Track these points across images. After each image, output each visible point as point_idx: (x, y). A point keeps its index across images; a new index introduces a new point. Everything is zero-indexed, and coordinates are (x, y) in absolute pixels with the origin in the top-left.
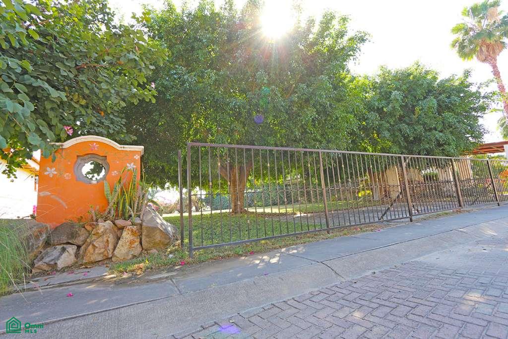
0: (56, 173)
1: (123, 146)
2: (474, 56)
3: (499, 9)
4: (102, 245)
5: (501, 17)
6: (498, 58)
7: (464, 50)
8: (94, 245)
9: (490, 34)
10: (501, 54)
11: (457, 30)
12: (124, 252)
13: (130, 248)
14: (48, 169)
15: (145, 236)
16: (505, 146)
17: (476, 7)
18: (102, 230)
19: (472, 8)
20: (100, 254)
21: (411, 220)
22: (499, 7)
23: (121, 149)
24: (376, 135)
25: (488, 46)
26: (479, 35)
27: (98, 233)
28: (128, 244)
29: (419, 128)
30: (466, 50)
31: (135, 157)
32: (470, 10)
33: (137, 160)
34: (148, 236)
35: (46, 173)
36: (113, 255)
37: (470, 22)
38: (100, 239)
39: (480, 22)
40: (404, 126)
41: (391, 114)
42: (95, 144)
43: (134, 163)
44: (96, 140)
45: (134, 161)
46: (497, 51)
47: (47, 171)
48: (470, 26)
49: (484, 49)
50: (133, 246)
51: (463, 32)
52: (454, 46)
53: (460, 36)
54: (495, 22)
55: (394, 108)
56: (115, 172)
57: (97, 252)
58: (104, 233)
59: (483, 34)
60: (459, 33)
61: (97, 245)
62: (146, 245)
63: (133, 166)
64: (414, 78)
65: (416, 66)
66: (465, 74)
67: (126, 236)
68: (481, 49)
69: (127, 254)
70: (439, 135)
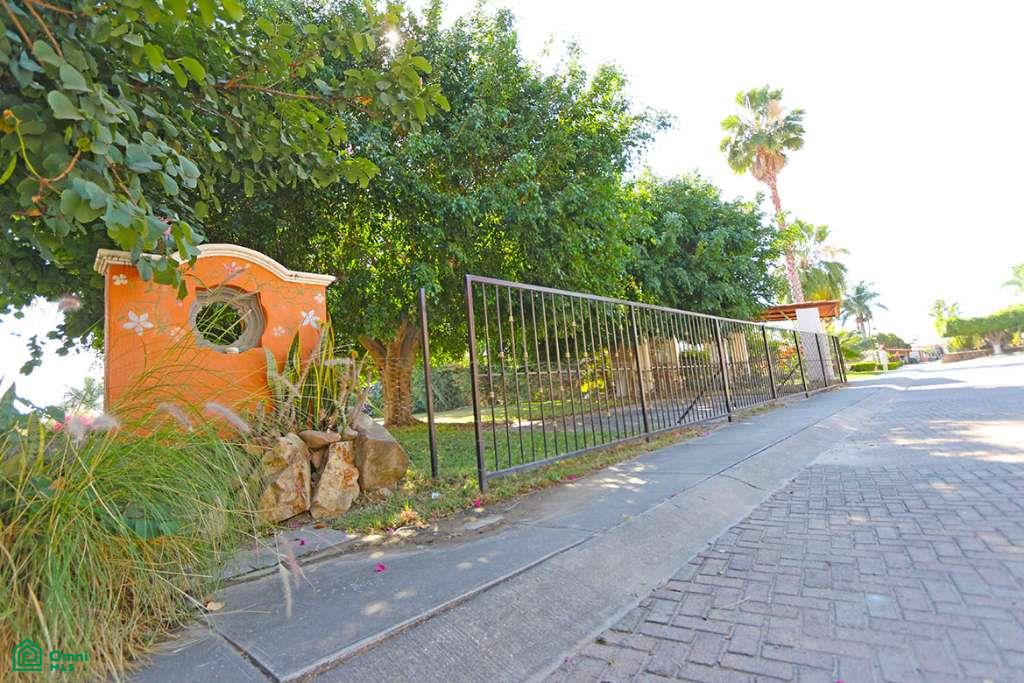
0: (150, 325)
1: (294, 273)
2: (748, 168)
3: (781, 103)
4: (290, 484)
5: (783, 116)
6: (779, 177)
7: (736, 157)
8: (275, 486)
9: (770, 140)
10: (781, 171)
11: (729, 124)
12: (336, 497)
13: (345, 487)
14: (132, 315)
15: (372, 461)
16: (798, 311)
17: (754, 95)
18: (288, 453)
19: (749, 95)
20: (288, 503)
21: (730, 420)
22: (781, 101)
23: (288, 279)
24: (634, 283)
25: (767, 157)
26: (756, 138)
27: (278, 460)
28: (341, 478)
29: (703, 277)
30: (740, 159)
31: (316, 298)
32: (747, 98)
33: (321, 305)
34: (376, 461)
35: (128, 326)
36: (314, 504)
37: (747, 115)
38: (287, 473)
39: (757, 118)
40: (681, 273)
41: (662, 250)
42: (234, 264)
43: (316, 310)
44: (236, 254)
45: (314, 306)
46: (777, 166)
47: (128, 320)
48: (745, 122)
49: (762, 161)
50: (349, 483)
51: (737, 129)
52: (723, 148)
53: (733, 136)
54: (777, 123)
55: (668, 239)
56: (280, 328)
57: (283, 500)
58: (293, 459)
59: (762, 137)
60: (730, 130)
61: (283, 486)
62: (371, 479)
63: (314, 317)
64: (693, 193)
65: (694, 176)
66: (757, 197)
67: (337, 462)
68: (758, 160)
69: (343, 499)
70: (728, 288)
